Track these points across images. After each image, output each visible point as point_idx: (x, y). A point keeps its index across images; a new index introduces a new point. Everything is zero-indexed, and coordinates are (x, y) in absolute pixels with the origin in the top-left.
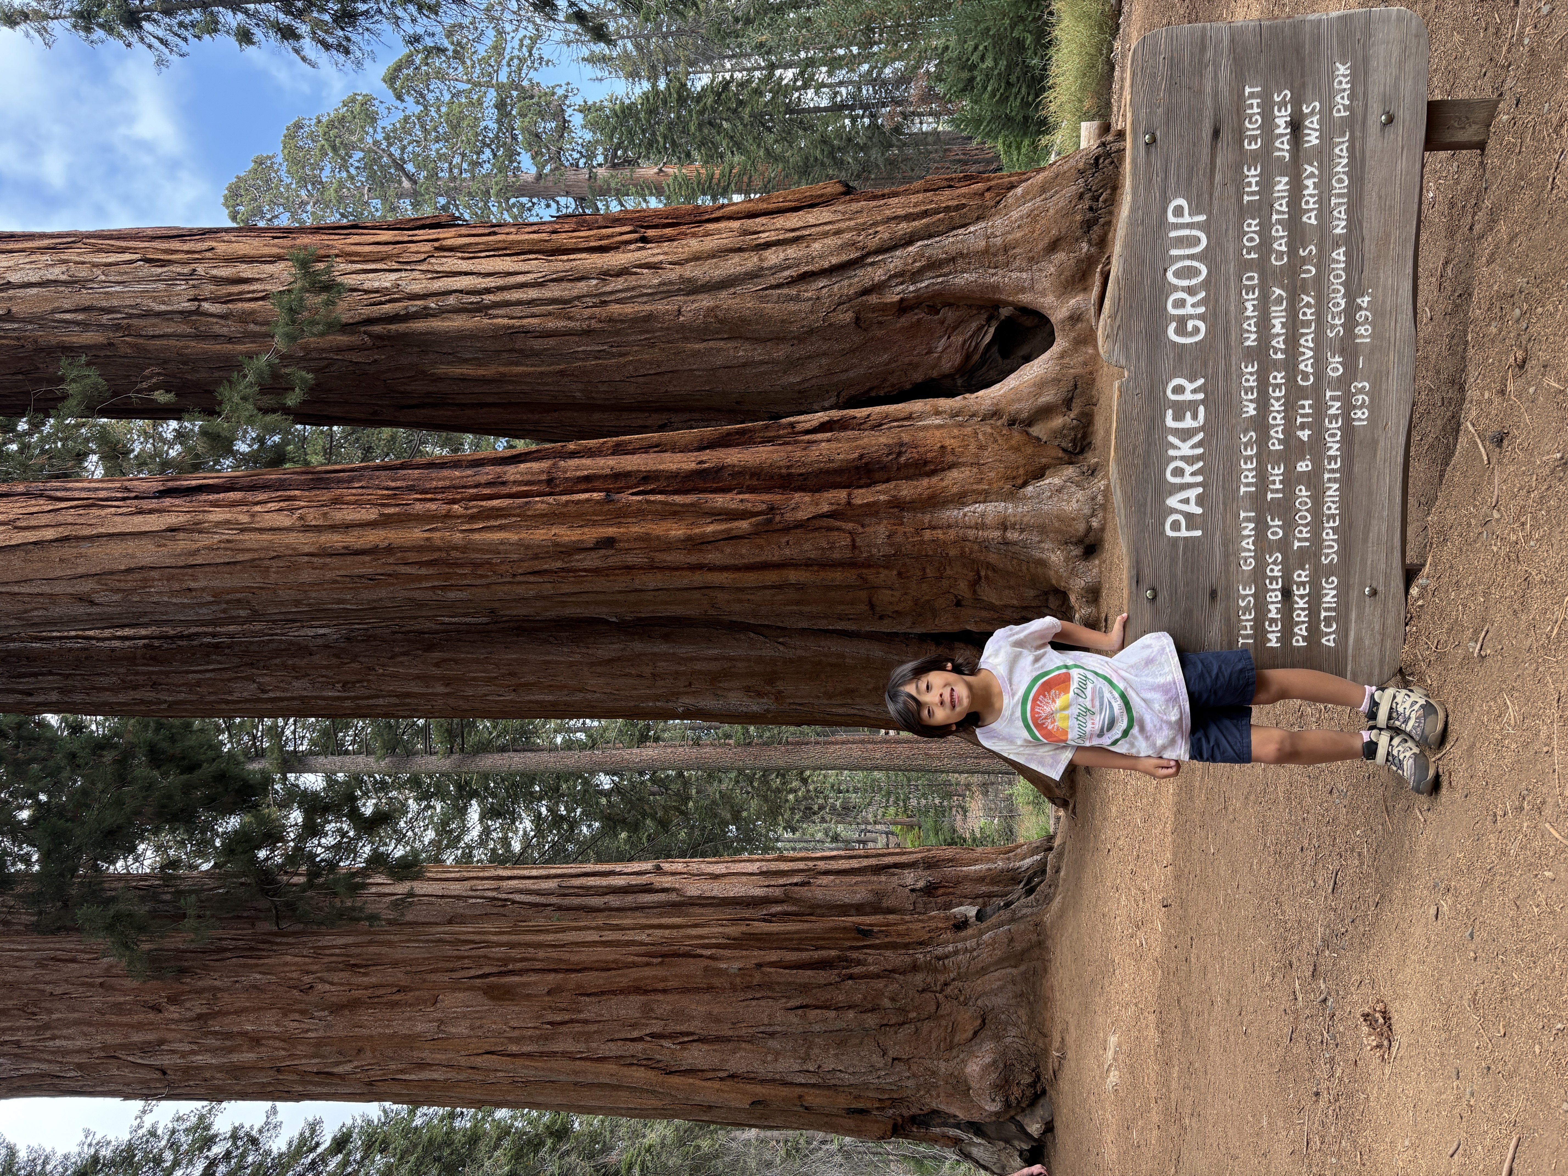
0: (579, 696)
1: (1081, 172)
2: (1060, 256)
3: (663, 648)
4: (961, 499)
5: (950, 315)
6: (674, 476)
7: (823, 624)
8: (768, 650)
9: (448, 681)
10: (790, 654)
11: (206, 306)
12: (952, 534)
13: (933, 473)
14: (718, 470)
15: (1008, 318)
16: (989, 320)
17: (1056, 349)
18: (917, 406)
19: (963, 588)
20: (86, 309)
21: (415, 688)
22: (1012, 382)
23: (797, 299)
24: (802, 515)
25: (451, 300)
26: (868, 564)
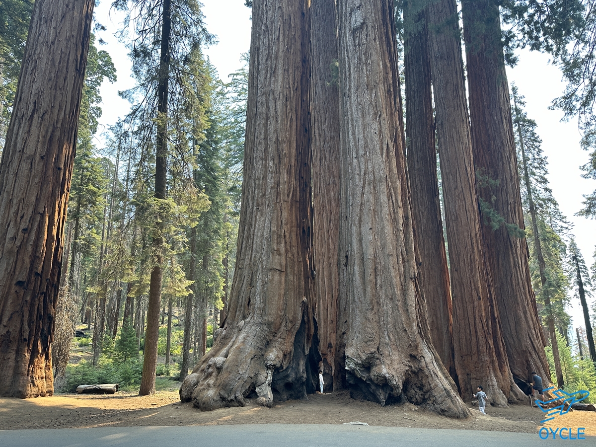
4: (496, 376)
11: (510, 206)
12: (488, 374)
13: (500, 370)
15: (527, 385)
16: (526, 381)
17: (526, 395)
20: (506, 180)
23: (526, 337)
25: (516, 260)
26: (479, 355)
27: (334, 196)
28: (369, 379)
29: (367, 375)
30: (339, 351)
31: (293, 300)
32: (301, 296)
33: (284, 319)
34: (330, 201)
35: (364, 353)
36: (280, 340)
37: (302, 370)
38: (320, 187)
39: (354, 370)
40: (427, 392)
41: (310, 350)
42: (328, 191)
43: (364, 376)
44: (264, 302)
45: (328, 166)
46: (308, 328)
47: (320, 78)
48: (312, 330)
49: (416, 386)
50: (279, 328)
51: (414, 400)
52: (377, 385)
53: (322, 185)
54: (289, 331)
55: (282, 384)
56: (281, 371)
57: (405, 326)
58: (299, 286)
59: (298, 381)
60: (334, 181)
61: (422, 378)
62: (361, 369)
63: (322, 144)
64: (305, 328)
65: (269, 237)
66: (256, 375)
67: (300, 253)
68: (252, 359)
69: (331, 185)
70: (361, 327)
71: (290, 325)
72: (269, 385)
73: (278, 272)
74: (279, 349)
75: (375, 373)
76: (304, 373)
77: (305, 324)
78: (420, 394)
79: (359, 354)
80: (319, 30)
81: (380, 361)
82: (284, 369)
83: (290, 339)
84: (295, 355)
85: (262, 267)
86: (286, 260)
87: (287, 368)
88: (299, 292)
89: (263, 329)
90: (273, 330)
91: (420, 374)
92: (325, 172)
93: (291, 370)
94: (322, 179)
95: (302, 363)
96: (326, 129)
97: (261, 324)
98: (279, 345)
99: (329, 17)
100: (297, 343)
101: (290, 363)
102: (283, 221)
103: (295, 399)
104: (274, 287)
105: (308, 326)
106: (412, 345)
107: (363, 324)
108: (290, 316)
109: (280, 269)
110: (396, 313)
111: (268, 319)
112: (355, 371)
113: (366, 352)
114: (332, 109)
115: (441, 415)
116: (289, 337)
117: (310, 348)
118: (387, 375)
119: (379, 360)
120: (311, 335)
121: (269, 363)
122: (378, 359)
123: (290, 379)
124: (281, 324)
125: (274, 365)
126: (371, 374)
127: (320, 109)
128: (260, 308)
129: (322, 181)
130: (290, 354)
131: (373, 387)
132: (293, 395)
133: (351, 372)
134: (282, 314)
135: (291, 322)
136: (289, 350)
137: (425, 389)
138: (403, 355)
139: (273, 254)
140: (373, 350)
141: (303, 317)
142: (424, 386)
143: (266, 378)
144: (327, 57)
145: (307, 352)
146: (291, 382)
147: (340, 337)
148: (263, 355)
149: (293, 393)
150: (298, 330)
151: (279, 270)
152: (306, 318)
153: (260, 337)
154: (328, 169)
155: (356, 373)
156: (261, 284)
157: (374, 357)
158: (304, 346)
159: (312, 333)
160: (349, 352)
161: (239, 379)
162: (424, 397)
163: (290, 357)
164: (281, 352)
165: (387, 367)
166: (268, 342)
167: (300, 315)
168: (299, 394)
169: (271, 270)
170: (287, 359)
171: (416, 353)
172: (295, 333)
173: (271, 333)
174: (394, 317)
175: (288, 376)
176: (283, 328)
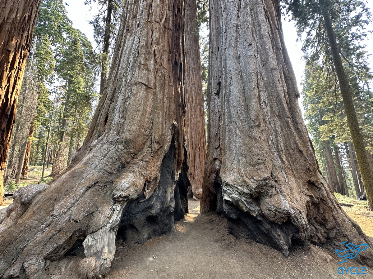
27: (195, 94)
28: (260, 214)
29: (257, 208)
30: (209, 177)
31: (161, 119)
32: (171, 119)
33: (149, 140)
34: (192, 97)
35: (252, 180)
36: (141, 163)
37: (169, 199)
38: (187, 90)
39: (237, 201)
40: (332, 229)
41: (179, 175)
42: (191, 91)
43: (254, 210)
44: (124, 118)
45: (192, 78)
46: (178, 154)
47: (188, 34)
48: (183, 156)
49: (317, 222)
50: (141, 149)
51: (316, 240)
52: (272, 223)
53: (188, 89)
54: (155, 153)
55: (143, 218)
56: (143, 201)
57: (300, 146)
58: (170, 109)
59: (164, 212)
60: (194, 86)
61: (324, 210)
62: (249, 200)
63: (188, 67)
64: (175, 153)
65: (137, 52)
66: (90, 215)
67: (172, 78)
68: (89, 188)
69: (193, 88)
70: (243, 148)
71: (156, 146)
72: (112, 229)
73: (144, 87)
74: (138, 174)
75: (272, 207)
76: (172, 201)
77: (175, 149)
78: (323, 231)
79: (245, 181)
80: (188, 11)
81: (276, 189)
82: (147, 198)
83: (155, 163)
84: (162, 181)
85: (126, 82)
86: (155, 78)
87: (151, 197)
88: (169, 114)
89: (118, 148)
90: (132, 150)
91: (322, 206)
92: (190, 82)
93: (156, 199)
94: (188, 86)
95: (170, 190)
96: (190, 60)
97: (117, 142)
98: (140, 170)
99: (193, 5)
100: (165, 167)
101: (155, 191)
102: (154, 39)
103: (160, 235)
104: (138, 101)
105: (178, 151)
106: (311, 168)
107: (246, 145)
108: (156, 136)
109: (147, 84)
110: (286, 131)
111: (126, 136)
112: (240, 203)
113: (255, 178)
114: (194, 49)
115: (362, 264)
116: (155, 160)
117: (180, 174)
118: (292, 211)
119: (274, 189)
120: (181, 160)
121: (118, 194)
122: (273, 187)
123: (154, 212)
124: (144, 144)
125: (125, 197)
126: (263, 207)
127: (187, 50)
128: (118, 124)
129: (188, 87)
130: (156, 181)
131: (267, 226)
132: (157, 230)
133: (234, 203)
134: (147, 133)
135: (157, 142)
136: (153, 176)
137: (329, 225)
138: (301, 182)
139: (139, 67)
140: (266, 175)
141: (173, 141)
142: (327, 221)
143: (109, 218)
144: (192, 24)
145: (177, 178)
146: (155, 215)
147: (211, 163)
148: (112, 182)
149: (157, 227)
150: (166, 154)
151: (145, 85)
152: (176, 143)
153: (111, 158)
154: (192, 80)
155: (241, 205)
156: (123, 98)
157: (267, 184)
158: (173, 172)
159: (182, 159)
160: (228, 177)
161: (48, 226)
162: (328, 235)
163: (156, 183)
164: (142, 178)
165: (289, 199)
166: (124, 165)
167: (169, 138)
168: (165, 228)
169: (136, 84)
170: (152, 186)
171: (316, 179)
172: (162, 156)
173: (129, 154)
174: (284, 135)
175: (151, 207)
176: (146, 149)
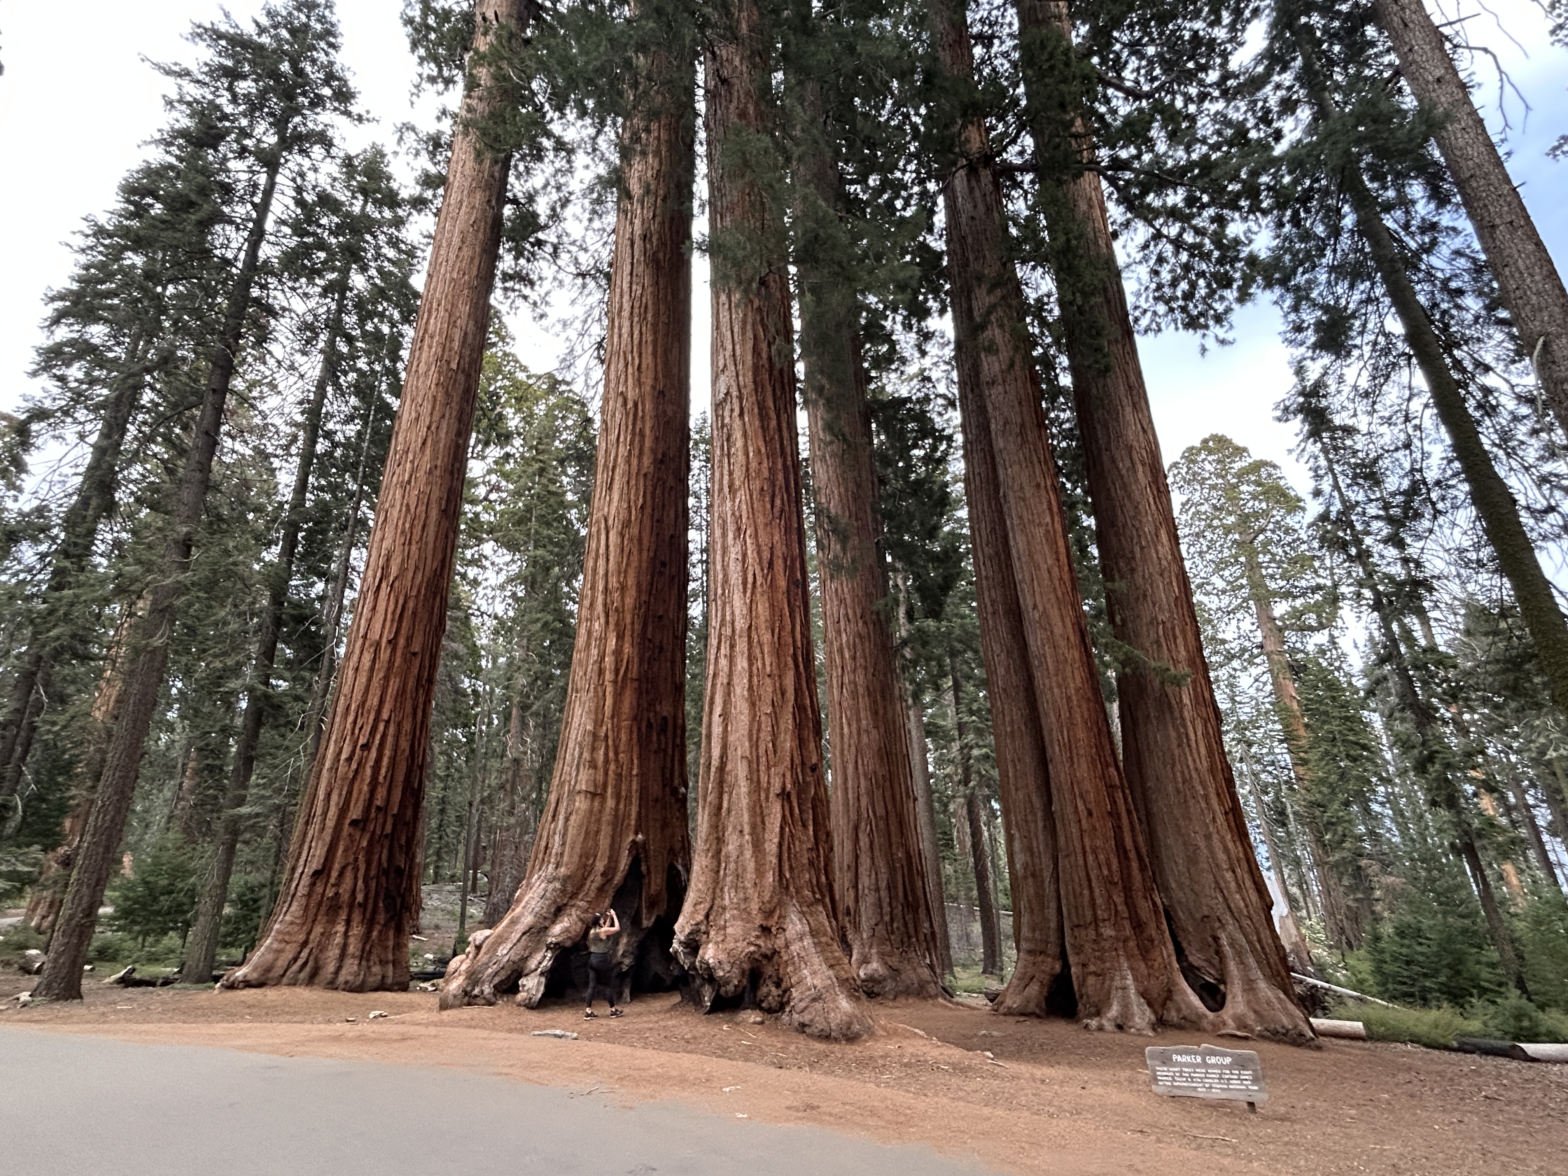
0: (1013, 788)
1: (1295, 1027)
2: (1252, 1015)
3: (1040, 825)
4: (1133, 968)
5: (1216, 961)
6: (1123, 840)
7: (1064, 902)
8: (1047, 875)
9: (1012, 732)
10: (1046, 884)
12: (1116, 964)
13: (1142, 956)
14: (1127, 859)
15: (1219, 989)
16: (1217, 979)
17: (1208, 1012)
18: (1171, 947)
19: (1092, 968)
21: (1007, 719)
22: (1189, 991)
23: (1211, 888)
24: (1115, 897)
26: (1097, 926)
29: (693, 959)
32: (631, 832)
36: (581, 904)
40: (786, 992)
43: (687, 962)
44: (564, 844)
49: (772, 981)
50: (582, 885)
51: (765, 1004)
54: (601, 889)
57: (755, 877)
58: (630, 815)
61: (779, 965)
62: (686, 951)
64: (643, 884)
65: (583, 740)
66: (525, 958)
67: (636, 762)
72: (542, 974)
74: (576, 919)
77: (643, 877)
78: (776, 994)
86: (606, 775)
88: (628, 825)
89: (555, 887)
90: (570, 889)
91: (776, 960)
97: (555, 879)
98: (578, 913)
106: (763, 908)
108: (601, 866)
111: (564, 872)
113: (691, 921)
116: (601, 899)
118: (711, 961)
119: (706, 935)
120: (651, 895)
121: (549, 940)
122: (704, 933)
124: (585, 878)
125: (556, 944)
128: (556, 854)
135: (602, 875)
138: (748, 926)
140: (699, 919)
142: (782, 980)
143: (540, 963)
148: (546, 928)
151: (590, 793)
153: (548, 900)
157: (700, 930)
159: (653, 892)
162: (782, 999)
164: (579, 923)
166: (560, 908)
167: (625, 862)
169: (579, 792)
171: (771, 923)
173: (566, 894)
174: (742, 861)
176: (588, 885)
